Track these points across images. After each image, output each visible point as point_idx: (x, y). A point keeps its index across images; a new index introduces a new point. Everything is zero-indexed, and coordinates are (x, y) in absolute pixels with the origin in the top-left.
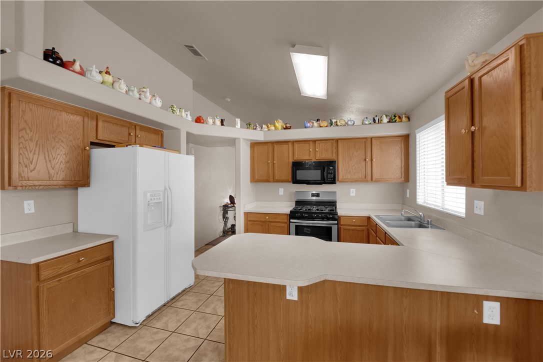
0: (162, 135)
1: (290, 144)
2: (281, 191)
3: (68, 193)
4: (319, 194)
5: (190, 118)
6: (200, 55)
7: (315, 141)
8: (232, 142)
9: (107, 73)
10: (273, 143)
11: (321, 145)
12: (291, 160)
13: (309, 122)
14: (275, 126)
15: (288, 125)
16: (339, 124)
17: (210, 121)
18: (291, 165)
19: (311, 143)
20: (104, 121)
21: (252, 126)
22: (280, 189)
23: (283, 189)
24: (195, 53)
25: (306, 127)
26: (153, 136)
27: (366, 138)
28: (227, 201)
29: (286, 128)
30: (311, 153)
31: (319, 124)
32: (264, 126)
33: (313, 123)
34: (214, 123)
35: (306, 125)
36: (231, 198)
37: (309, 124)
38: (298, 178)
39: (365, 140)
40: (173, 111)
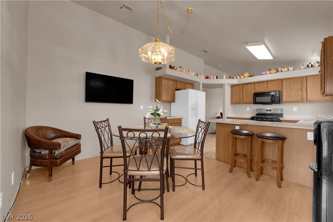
0: (193, 85)
1: (253, 84)
2: (248, 109)
3: (168, 104)
4: (271, 110)
5: (203, 77)
6: (208, 52)
7: (267, 81)
8: (221, 86)
9: (181, 68)
10: (243, 84)
11: (271, 83)
12: (253, 92)
13: (264, 72)
14: (244, 76)
15: (251, 75)
16: (283, 70)
17: (212, 77)
18: (253, 95)
19: (265, 83)
20: (179, 82)
21: (231, 77)
22: (247, 108)
23: (249, 108)
24: (206, 52)
25: (262, 75)
26: (191, 86)
27: (303, 77)
28: (219, 115)
29: (251, 76)
30: (265, 88)
31: (270, 72)
32: (238, 77)
33: (266, 72)
34: (213, 78)
35: (262, 74)
36: (221, 114)
37: (263, 73)
38: (257, 101)
39: (301, 78)
40: (198, 76)
